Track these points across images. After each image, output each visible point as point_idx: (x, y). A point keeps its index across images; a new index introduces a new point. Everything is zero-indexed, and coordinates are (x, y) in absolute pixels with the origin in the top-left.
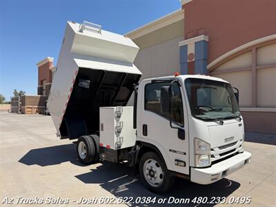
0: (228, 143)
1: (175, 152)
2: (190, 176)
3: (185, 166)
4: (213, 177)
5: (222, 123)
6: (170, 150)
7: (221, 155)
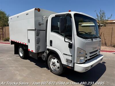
0: (94, 50)
1: (66, 55)
2: (73, 67)
3: (71, 62)
4: (86, 69)
5: (92, 40)
6: (64, 54)
7: (90, 57)
